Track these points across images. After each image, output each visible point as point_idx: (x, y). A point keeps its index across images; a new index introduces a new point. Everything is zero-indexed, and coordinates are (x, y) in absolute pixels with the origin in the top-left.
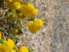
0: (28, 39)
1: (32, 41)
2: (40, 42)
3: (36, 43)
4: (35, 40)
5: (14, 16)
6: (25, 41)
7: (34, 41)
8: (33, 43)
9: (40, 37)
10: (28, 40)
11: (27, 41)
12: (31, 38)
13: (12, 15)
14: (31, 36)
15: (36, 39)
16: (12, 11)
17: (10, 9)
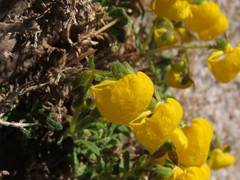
0: (197, 100)
1: (207, 107)
2: (230, 109)
3: (218, 114)
4: (215, 103)
5: (173, 37)
6: (190, 107)
7: (212, 106)
8: (210, 113)
9: (229, 95)
10: (198, 105)
11: (196, 108)
12: (205, 98)
13: (165, 34)
14: (205, 91)
15: (220, 100)
16: (165, 23)
17: (158, 18)
